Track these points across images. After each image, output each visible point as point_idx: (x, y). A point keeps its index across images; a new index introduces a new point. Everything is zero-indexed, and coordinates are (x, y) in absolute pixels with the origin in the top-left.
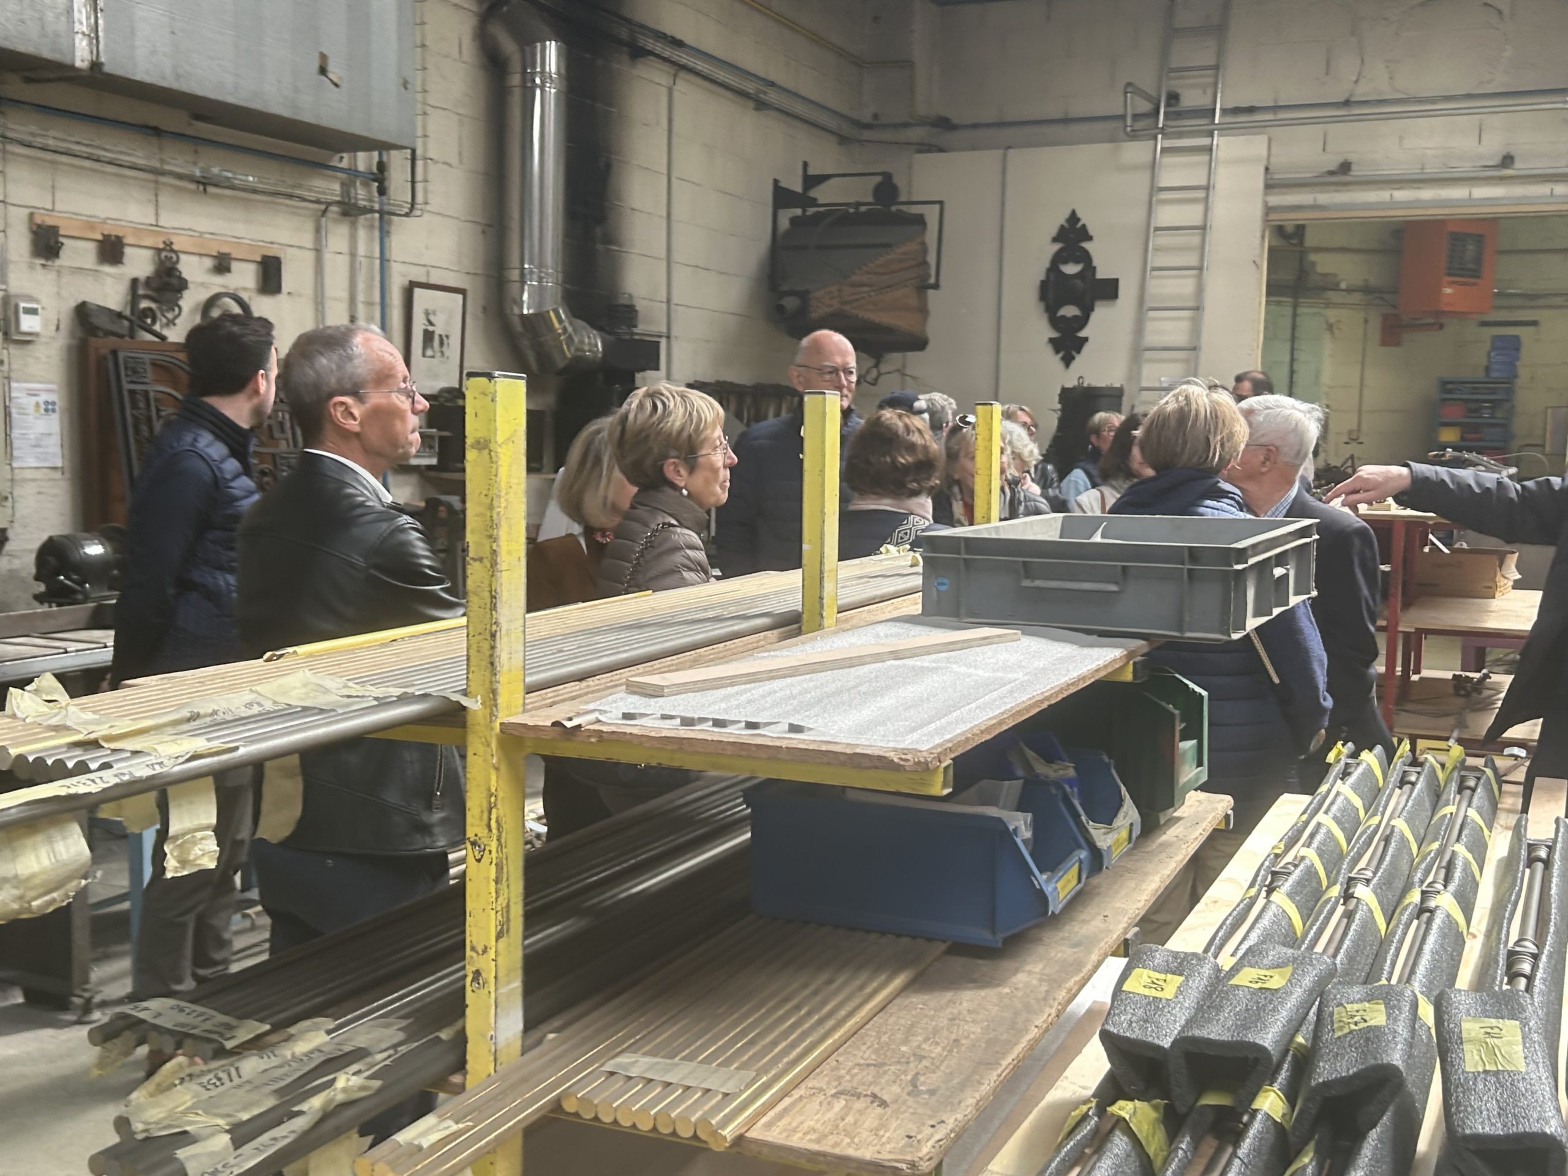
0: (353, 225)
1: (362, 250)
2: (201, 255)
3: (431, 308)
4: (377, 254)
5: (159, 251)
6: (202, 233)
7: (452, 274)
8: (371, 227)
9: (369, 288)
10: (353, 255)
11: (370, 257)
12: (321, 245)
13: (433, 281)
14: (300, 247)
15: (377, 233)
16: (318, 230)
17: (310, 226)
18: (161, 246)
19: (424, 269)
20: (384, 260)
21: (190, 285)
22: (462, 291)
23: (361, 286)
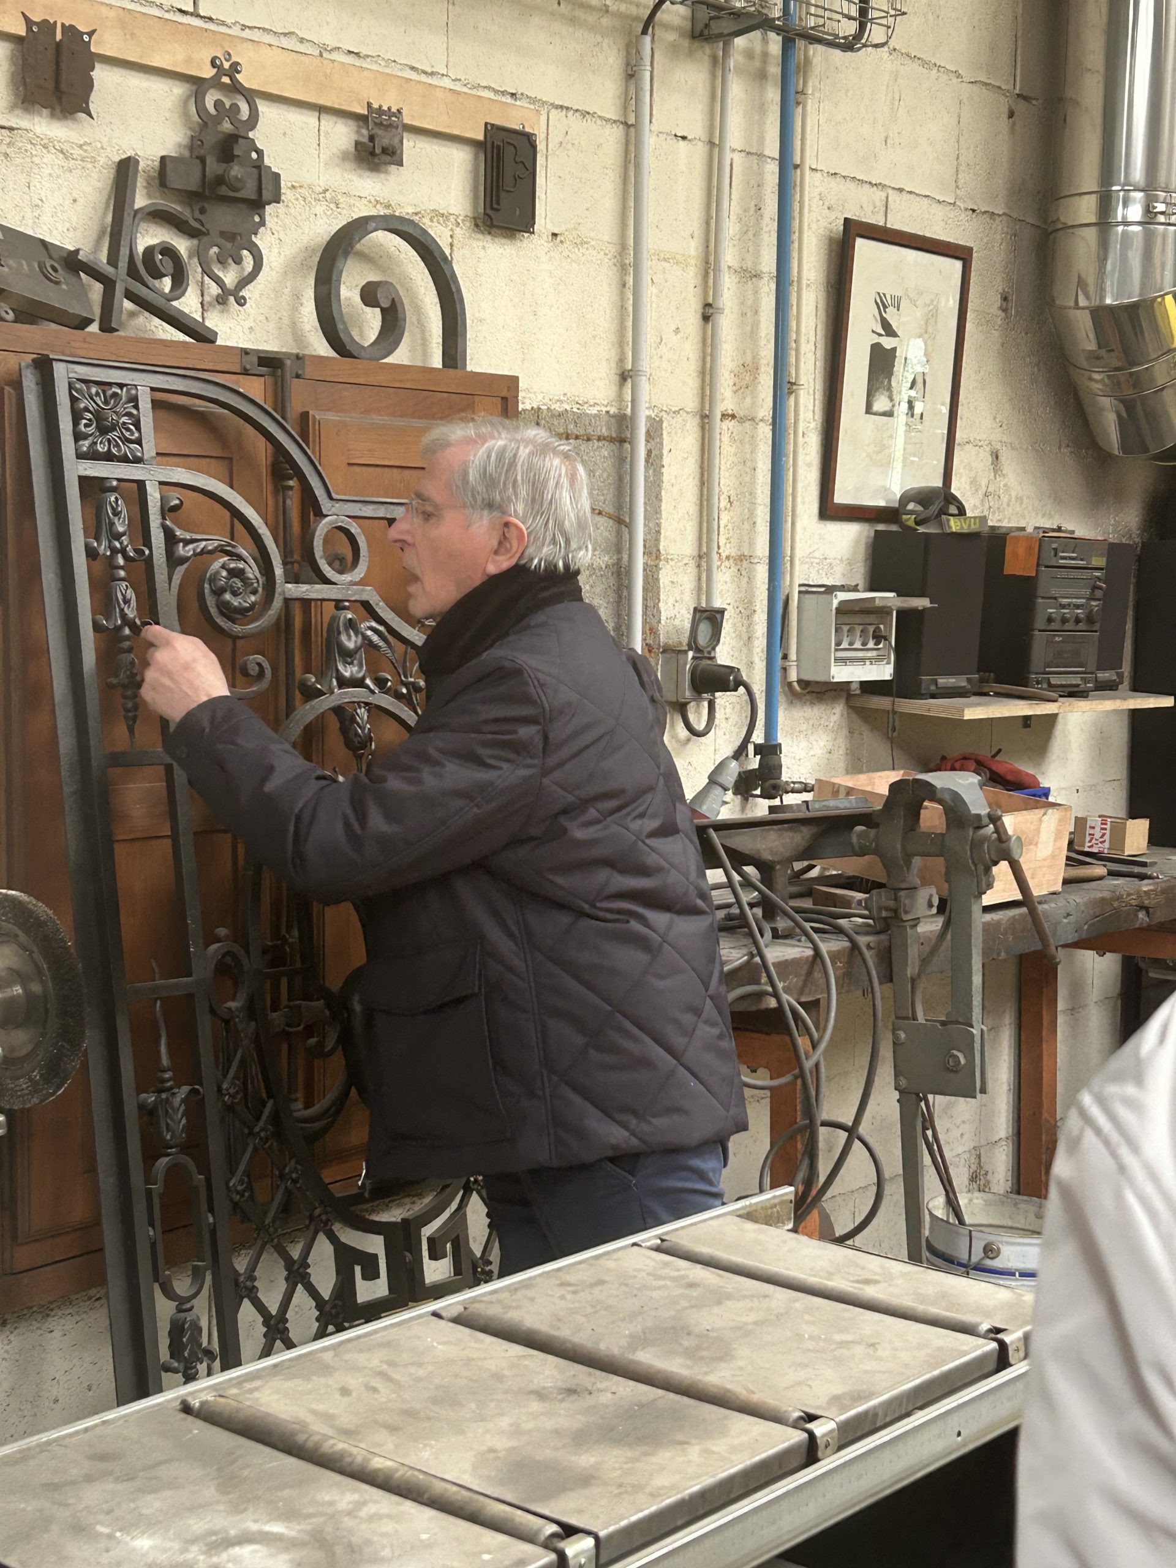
0: (718, 66)
1: (735, 136)
2: (322, 110)
3: (890, 291)
4: (772, 148)
5: (198, 85)
6: (323, 49)
7: (937, 209)
8: (762, 76)
9: (750, 233)
10: (714, 145)
11: (756, 155)
12: (637, 112)
13: (896, 223)
14: (585, 114)
15: (773, 94)
16: (631, 74)
17: (612, 59)
18: (208, 73)
19: (879, 195)
20: (787, 165)
21: (286, 193)
22: (960, 253)
23: (731, 228)
